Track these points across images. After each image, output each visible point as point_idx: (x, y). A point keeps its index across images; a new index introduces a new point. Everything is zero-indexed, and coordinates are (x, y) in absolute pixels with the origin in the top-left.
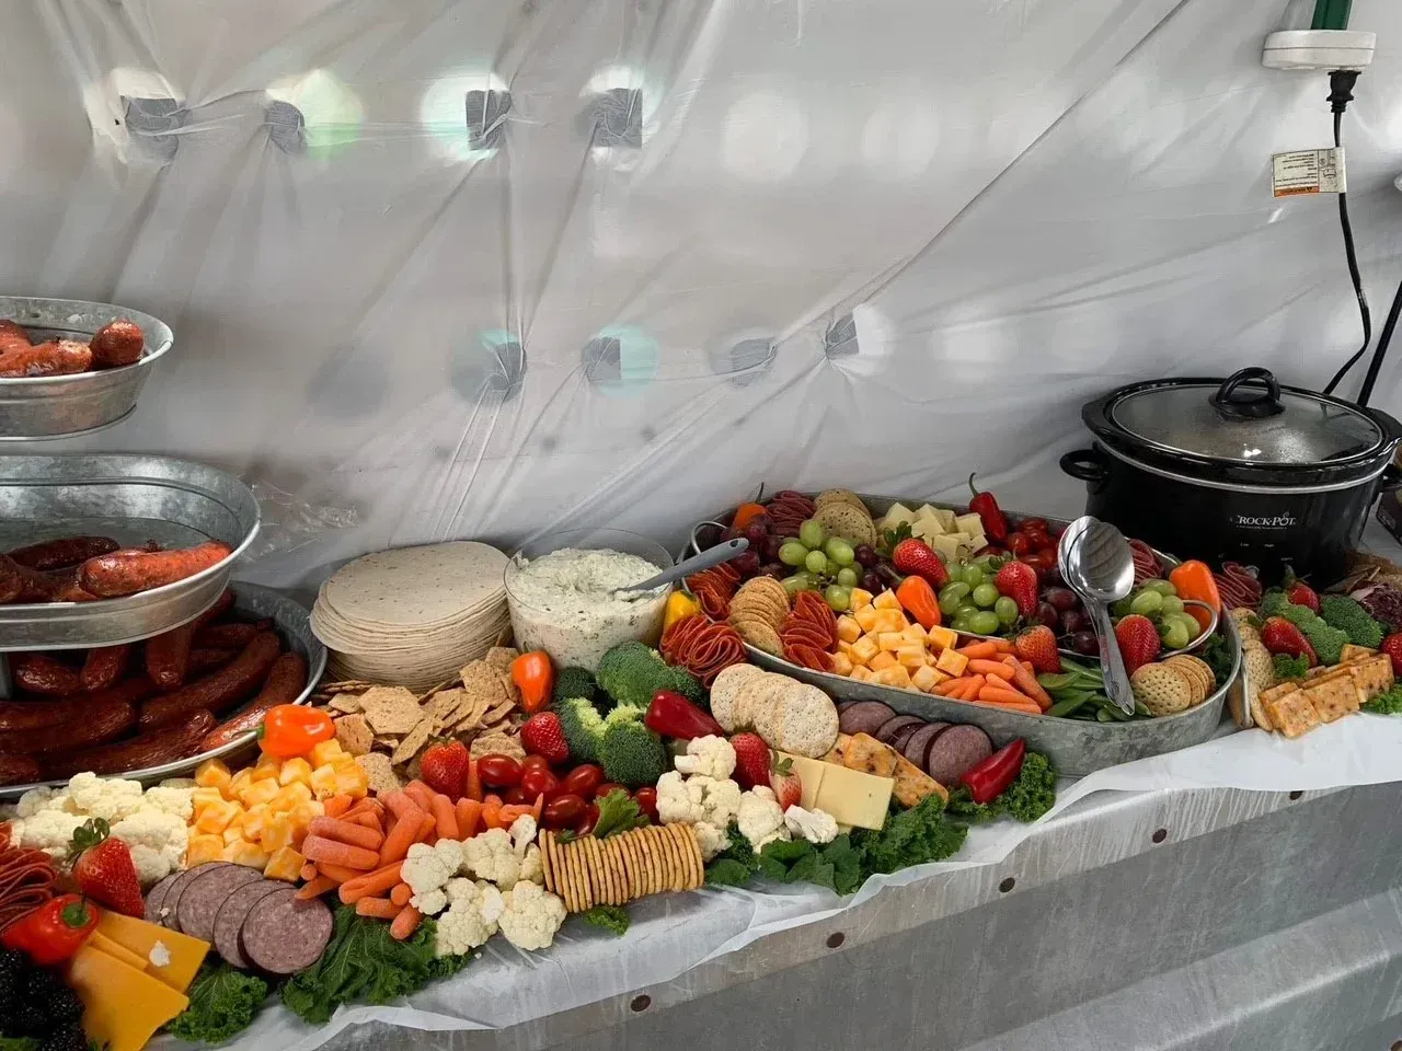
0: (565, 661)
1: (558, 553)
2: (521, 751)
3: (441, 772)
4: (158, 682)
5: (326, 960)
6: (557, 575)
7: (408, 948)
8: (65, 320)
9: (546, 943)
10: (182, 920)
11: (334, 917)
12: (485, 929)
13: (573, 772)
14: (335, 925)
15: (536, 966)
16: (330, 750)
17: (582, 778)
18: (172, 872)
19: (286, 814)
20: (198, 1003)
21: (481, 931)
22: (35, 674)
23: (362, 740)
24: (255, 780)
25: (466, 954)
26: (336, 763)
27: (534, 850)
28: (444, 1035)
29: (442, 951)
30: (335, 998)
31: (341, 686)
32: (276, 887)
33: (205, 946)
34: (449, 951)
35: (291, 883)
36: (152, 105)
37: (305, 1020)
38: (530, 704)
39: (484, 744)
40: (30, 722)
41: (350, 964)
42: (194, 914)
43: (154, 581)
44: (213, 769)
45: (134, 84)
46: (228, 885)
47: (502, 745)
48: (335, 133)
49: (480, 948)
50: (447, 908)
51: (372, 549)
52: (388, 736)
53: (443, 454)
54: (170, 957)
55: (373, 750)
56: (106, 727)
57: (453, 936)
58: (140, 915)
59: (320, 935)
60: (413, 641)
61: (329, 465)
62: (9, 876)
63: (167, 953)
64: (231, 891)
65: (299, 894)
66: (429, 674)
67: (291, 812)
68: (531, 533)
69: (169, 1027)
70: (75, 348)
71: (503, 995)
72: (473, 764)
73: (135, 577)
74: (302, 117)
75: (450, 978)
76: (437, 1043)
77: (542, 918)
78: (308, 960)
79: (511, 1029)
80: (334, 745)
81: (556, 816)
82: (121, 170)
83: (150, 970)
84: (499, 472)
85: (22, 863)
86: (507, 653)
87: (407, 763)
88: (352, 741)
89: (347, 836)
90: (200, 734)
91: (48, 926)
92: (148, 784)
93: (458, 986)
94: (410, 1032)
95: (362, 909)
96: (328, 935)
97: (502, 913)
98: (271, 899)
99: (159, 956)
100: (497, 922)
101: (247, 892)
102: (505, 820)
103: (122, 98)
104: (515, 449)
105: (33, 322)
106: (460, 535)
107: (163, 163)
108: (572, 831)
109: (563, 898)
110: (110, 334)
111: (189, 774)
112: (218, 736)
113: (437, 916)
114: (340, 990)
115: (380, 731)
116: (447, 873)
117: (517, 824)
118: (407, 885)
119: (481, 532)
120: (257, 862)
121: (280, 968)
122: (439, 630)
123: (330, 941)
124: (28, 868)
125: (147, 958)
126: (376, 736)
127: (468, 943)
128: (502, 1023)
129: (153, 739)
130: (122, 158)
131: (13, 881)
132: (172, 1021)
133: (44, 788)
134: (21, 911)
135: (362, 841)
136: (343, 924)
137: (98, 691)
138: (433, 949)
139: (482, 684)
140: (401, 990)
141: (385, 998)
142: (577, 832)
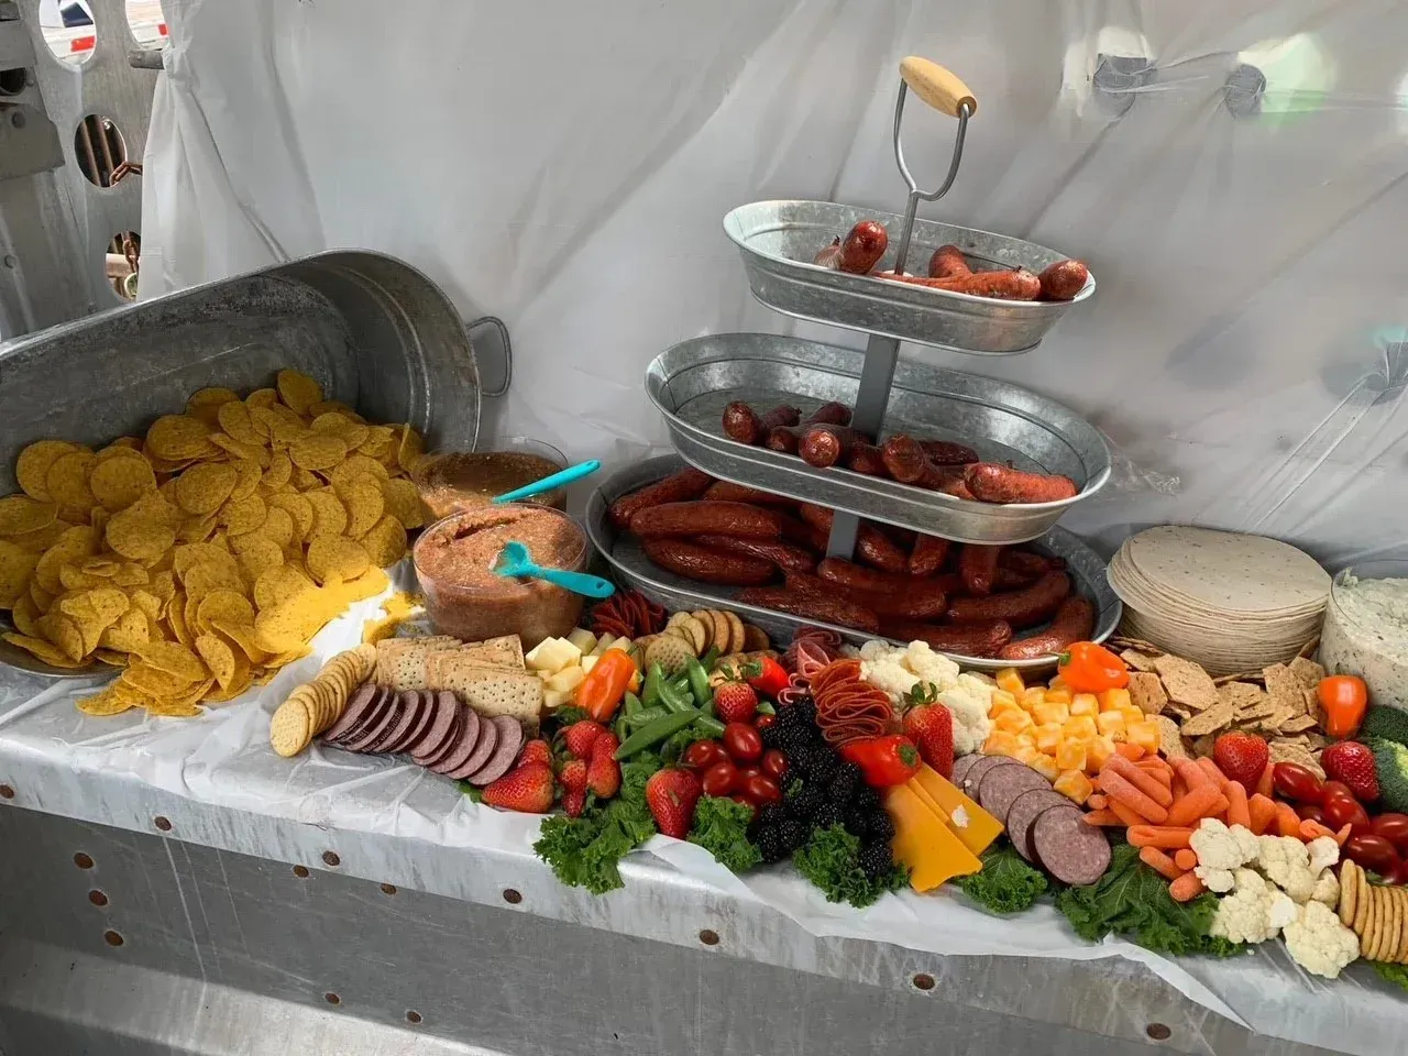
0: (1386, 697)
1: (1393, 581)
2: (1320, 772)
3: (1236, 760)
4: (970, 586)
5: (1102, 887)
6: (1390, 605)
7: (1184, 912)
8: (995, 253)
9: (1332, 975)
10: (982, 796)
11: (1112, 850)
12: (1266, 930)
13: (1384, 816)
14: (1113, 859)
15: (1315, 992)
16: (1120, 698)
17: (1394, 826)
18: (974, 752)
19: (1079, 741)
20: (987, 871)
21: (1262, 930)
22: (874, 548)
23: (1154, 700)
24: (1046, 700)
25: (1239, 944)
26: (1125, 713)
27: (1330, 876)
28: (1200, 1009)
29: (1217, 930)
30: (1106, 924)
31: (1133, 643)
32: (1065, 803)
33: (999, 828)
34: (1225, 934)
35: (1076, 804)
36: (1124, 64)
37: (1075, 931)
38: (1336, 728)
39: (1281, 750)
40: (867, 585)
41: (1127, 901)
42: (993, 796)
43: (1024, 497)
44: (1014, 677)
45: (1116, 43)
46: (1022, 782)
47: (1301, 756)
48: (1294, 101)
49: (1252, 946)
50: (1231, 892)
51: (1174, 521)
52: (1181, 705)
53: (1284, 445)
54: (968, 822)
55: (1162, 714)
56: (925, 610)
57: (1232, 921)
58: (947, 775)
59: (1098, 863)
60: (1213, 624)
61: (1164, 429)
62: (860, 703)
63: (967, 819)
64: (1025, 789)
65: (1086, 818)
66: (1218, 660)
67: (1084, 741)
68: (1348, 551)
69: (961, 881)
70: (1029, 278)
71: (1272, 1002)
72: (1271, 766)
73: (1012, 490)
74: (1264, 83)
75: (1219, 959)
76: (1190, 1013)
77: (1336, 948)
78: (1085, 879)
79: (1267, 1038)
80: (1125, 694)
81: (1360, 852)
82: (1077, 123)
83: (950, 824)
84: (1338, 479)
85: (871, 696)
86: (1312, 668)
87: (1195, 738)
88: (1142, 696)
89: (1141, 783)
90: (998, 642)
91: (888, 755)
92: (964, 669)
93: (1229, 971)
94: (1169, 990)
95: (1145, 856)
96: (1106, 866)
97: (1292, 923)
98: (1061, 811)
99: (959, 818)
100: (1281, 929)
101: (1039, 796)
102: (1305, 833)
103: (1100, 55)
104: (1369, 458)
105: (969, 250)
106: (1269, 533)
107: (1112, 118)
108: (1379, 876)
109: (1360, 938)
110: (1064, 271)
111: (991, 674)
112: (1017, 650)
113: (1221, 895)
114: (1112, 919)
115: (1175, 698)
116: (1241, 860)
117: (1316, 843)
118: (1195, 854)
119: (1294, 535)
120: (1051, 773)
121: (1061, 875)
122: (1244, 622)
123: (1106, 872)
124: (874, 703)
125: (949, 815)
126: (1170, 701)
127: (1245, 935)
128: (1262, 1027)
129: (963, 632)
130: (1079, 113)
131: (864, 707)
132: (963, 877)
133: (884, 642)
134: (861, 734)
135: (1153, 794)
136: (1119, 862)
137: (920, 577)
138: (1209, 926)
139: (1283, 689)
140: (1173, 947)
141: (1156, 946)
142: (1382, 879)
